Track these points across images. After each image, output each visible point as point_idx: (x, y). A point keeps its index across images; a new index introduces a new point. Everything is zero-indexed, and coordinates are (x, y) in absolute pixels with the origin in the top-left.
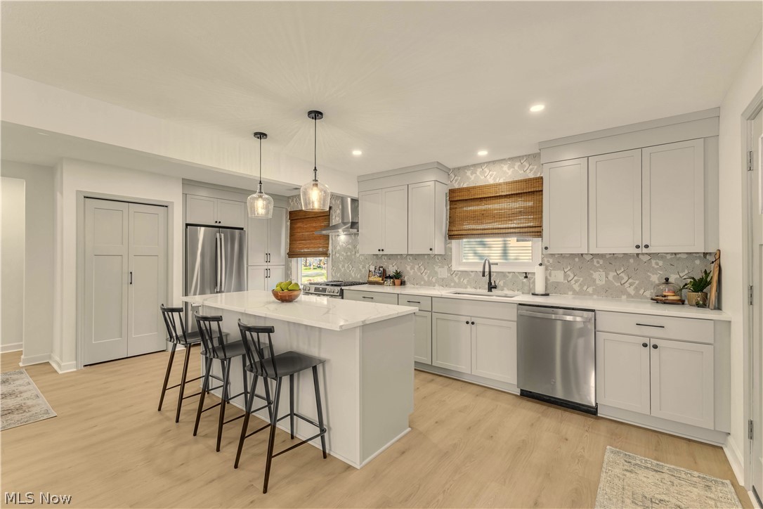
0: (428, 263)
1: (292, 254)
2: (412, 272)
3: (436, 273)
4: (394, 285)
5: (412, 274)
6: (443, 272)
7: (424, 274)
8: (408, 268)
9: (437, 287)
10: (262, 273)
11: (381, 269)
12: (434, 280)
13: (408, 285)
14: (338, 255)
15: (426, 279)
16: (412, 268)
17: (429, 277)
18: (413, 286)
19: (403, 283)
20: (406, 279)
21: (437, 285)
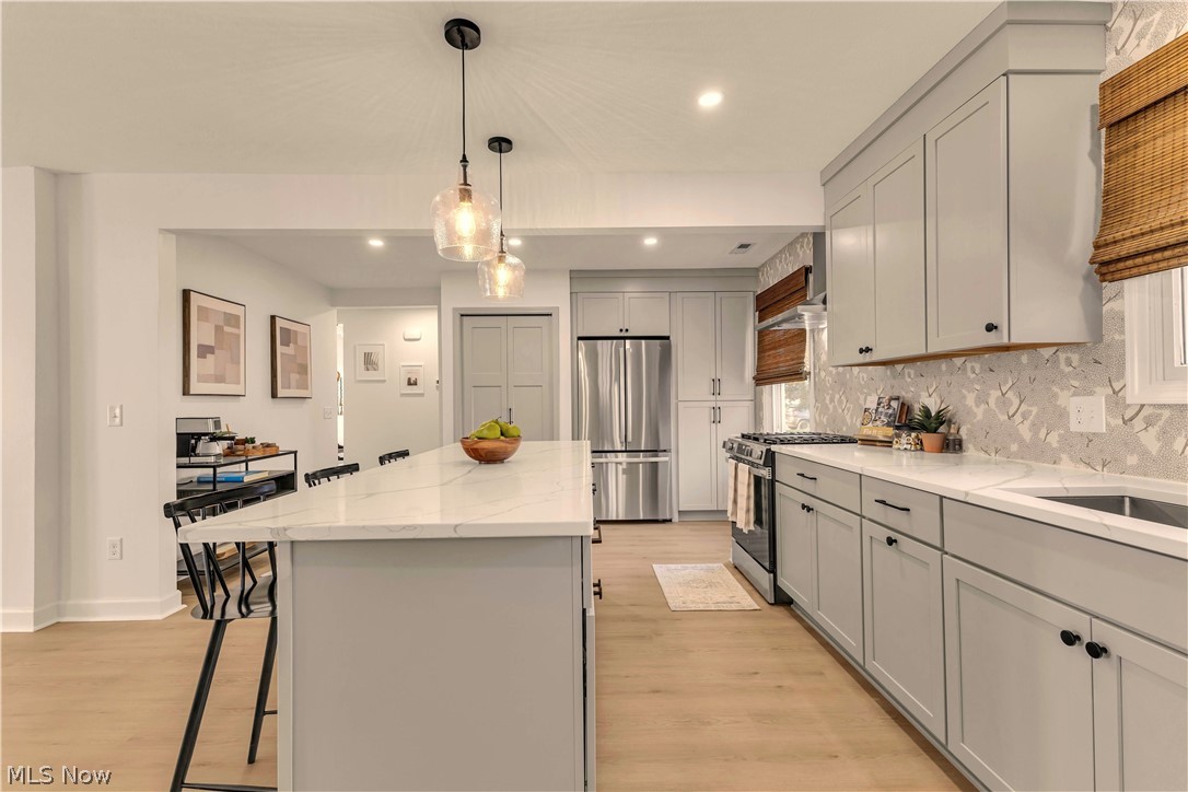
0: (1032, 380)
1: (762, 378)
2: (979, 412)
3: (1063, 415)
4: (922, 449)
5: (980, 417)
6: (1089, 412)
7: (1018, 418)
8: (970, 400)
9: (1066, 465)
10: (706, 415)
11: (894, 404)
12: (1053, 439)
13: (971, 451)
14: (823, 374)
15: (1026, 434)
16: (982, 399)
17: (1035, 427)
18: (982, 454)
19: (952, 445)
20: (964, 433)
21: (1064, 456)
